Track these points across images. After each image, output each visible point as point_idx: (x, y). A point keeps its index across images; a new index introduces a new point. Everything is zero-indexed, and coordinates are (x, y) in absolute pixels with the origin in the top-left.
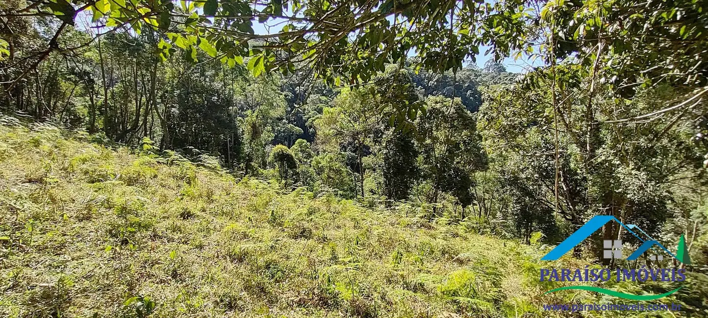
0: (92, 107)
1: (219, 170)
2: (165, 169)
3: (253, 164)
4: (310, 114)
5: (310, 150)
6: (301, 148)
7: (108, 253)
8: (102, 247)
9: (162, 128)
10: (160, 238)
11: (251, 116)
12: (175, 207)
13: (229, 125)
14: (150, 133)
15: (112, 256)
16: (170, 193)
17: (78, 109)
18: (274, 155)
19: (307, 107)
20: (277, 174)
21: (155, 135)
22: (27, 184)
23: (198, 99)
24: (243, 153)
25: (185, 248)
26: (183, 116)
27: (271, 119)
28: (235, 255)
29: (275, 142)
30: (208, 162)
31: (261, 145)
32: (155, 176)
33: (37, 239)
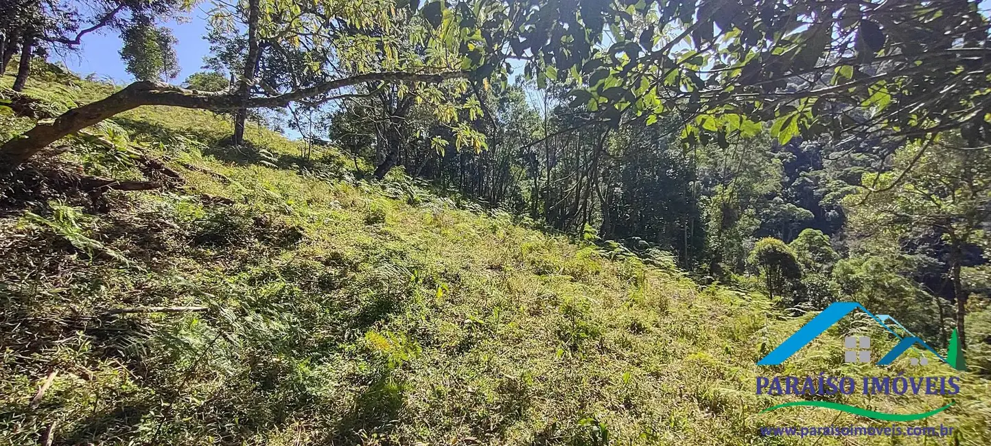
0: (535, 191)
1: (674, 272)
2: (607, 264)
3: (722, 265)
4: (829, 185)
5: (830, 249)
6: (810, 243)
7: (557, 358)
8: (552, 349)
9: (602, 212)
10: (609, 351)
11: (723, 193)
12: (624, 315)
13: (688, 208)
14: (589, 218)
15: (561, 362)
16: (615, 296)
17: (523, 193)
18: (759, 253)
19: (822, 174)
20: (763, 284)
21: (594, 221)
22: (489, 270)
23: (648, 174)
24: (706, 249)
25: (638, 372)
26: (627, 197)
27: (755, 197)
28: (705, 399)
29: (759, 234)
30: (659, 258)
31: (737, 237)
32: (597, 273)
33: (501, 329)
